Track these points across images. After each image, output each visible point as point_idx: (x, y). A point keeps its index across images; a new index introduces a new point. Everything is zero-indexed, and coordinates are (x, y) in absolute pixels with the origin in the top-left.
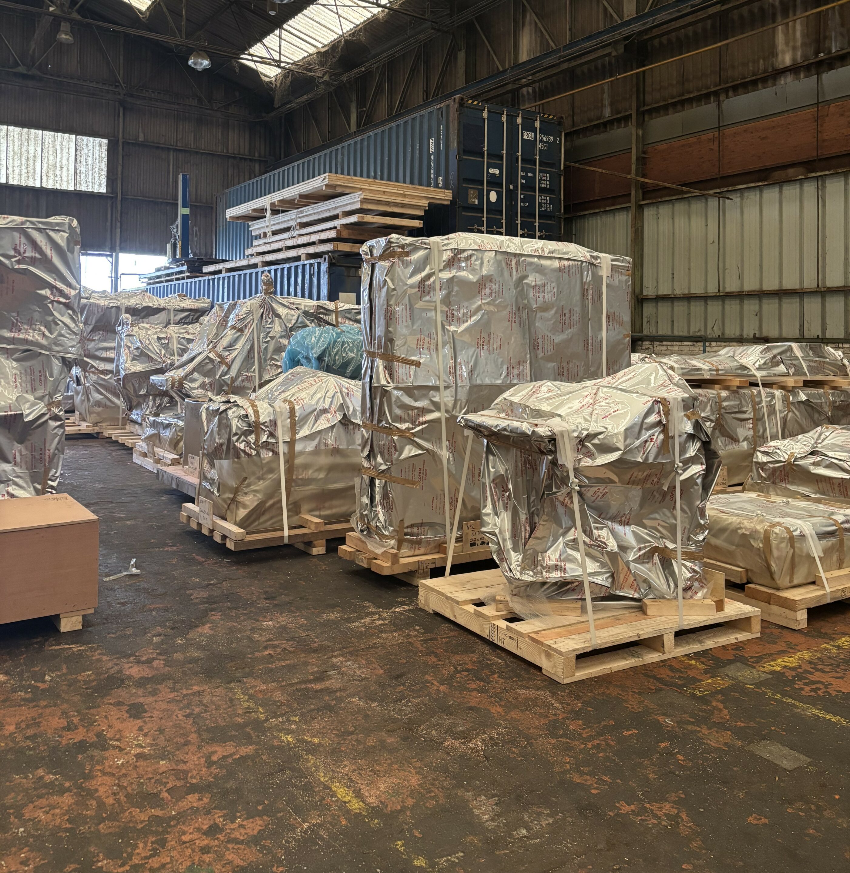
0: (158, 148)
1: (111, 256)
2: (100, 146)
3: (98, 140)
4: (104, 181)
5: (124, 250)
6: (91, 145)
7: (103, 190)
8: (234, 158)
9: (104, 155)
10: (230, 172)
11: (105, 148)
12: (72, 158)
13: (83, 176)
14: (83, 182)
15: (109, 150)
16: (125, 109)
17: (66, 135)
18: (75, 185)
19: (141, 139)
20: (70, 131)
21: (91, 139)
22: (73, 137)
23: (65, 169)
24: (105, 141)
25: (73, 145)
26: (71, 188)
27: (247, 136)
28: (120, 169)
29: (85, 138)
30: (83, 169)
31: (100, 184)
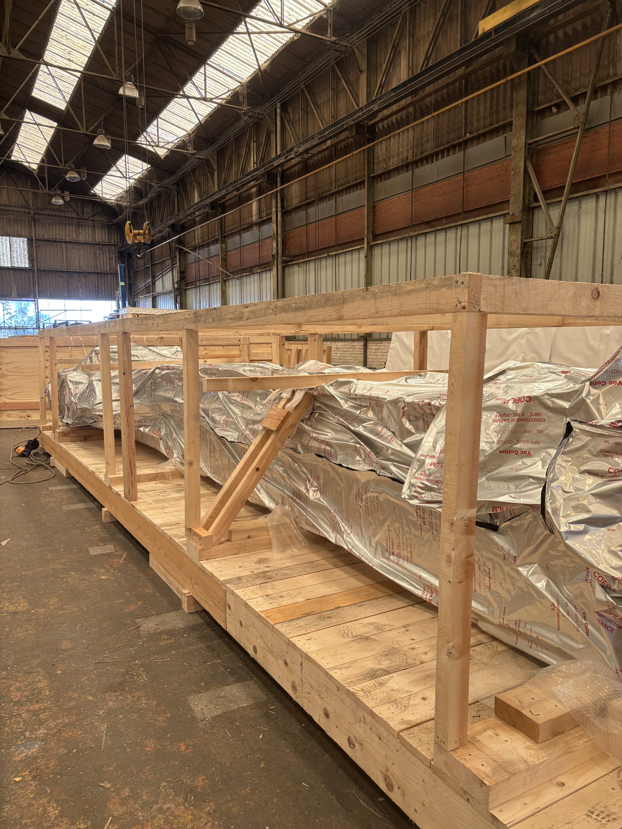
0: (56, 241)
1: (34, 301)
2: (23, 242)
3: (21, 239)
4: (27, 261)
5: (41, 297)
6: (18, 241)
7: (27, 266)
8: (100, 244)
9: (26, 247)
10: (98, 253)
11: (26, 243)
12: (9, 250)
13: (15, 259)
14: (16, 262)
15: (28, 244)
16: (34, 221)
17: (4, 237)
18: (11, 264)
19: (46, 237)
20: (7, 235)
21: (18, 238)
22: (8, 238)
23: (5, 255)
24: (26, 239)
25: (8, 242)
26: (10, 266)
27: (107, 232)
28: (35, 254)
29: (14, 238)
30: (15, 255)
31: (25, 263)
